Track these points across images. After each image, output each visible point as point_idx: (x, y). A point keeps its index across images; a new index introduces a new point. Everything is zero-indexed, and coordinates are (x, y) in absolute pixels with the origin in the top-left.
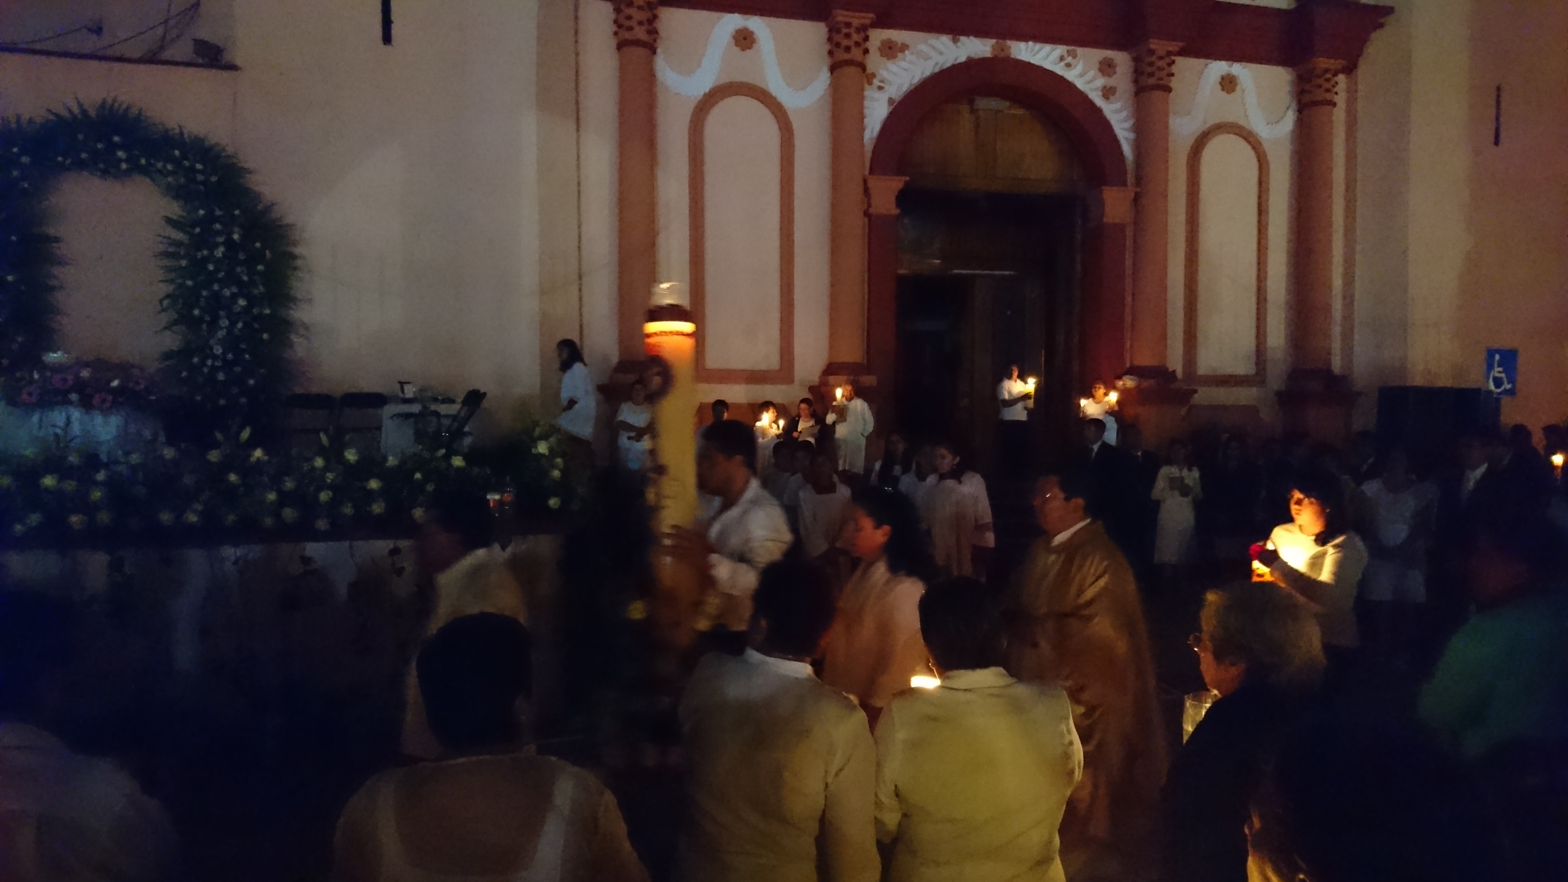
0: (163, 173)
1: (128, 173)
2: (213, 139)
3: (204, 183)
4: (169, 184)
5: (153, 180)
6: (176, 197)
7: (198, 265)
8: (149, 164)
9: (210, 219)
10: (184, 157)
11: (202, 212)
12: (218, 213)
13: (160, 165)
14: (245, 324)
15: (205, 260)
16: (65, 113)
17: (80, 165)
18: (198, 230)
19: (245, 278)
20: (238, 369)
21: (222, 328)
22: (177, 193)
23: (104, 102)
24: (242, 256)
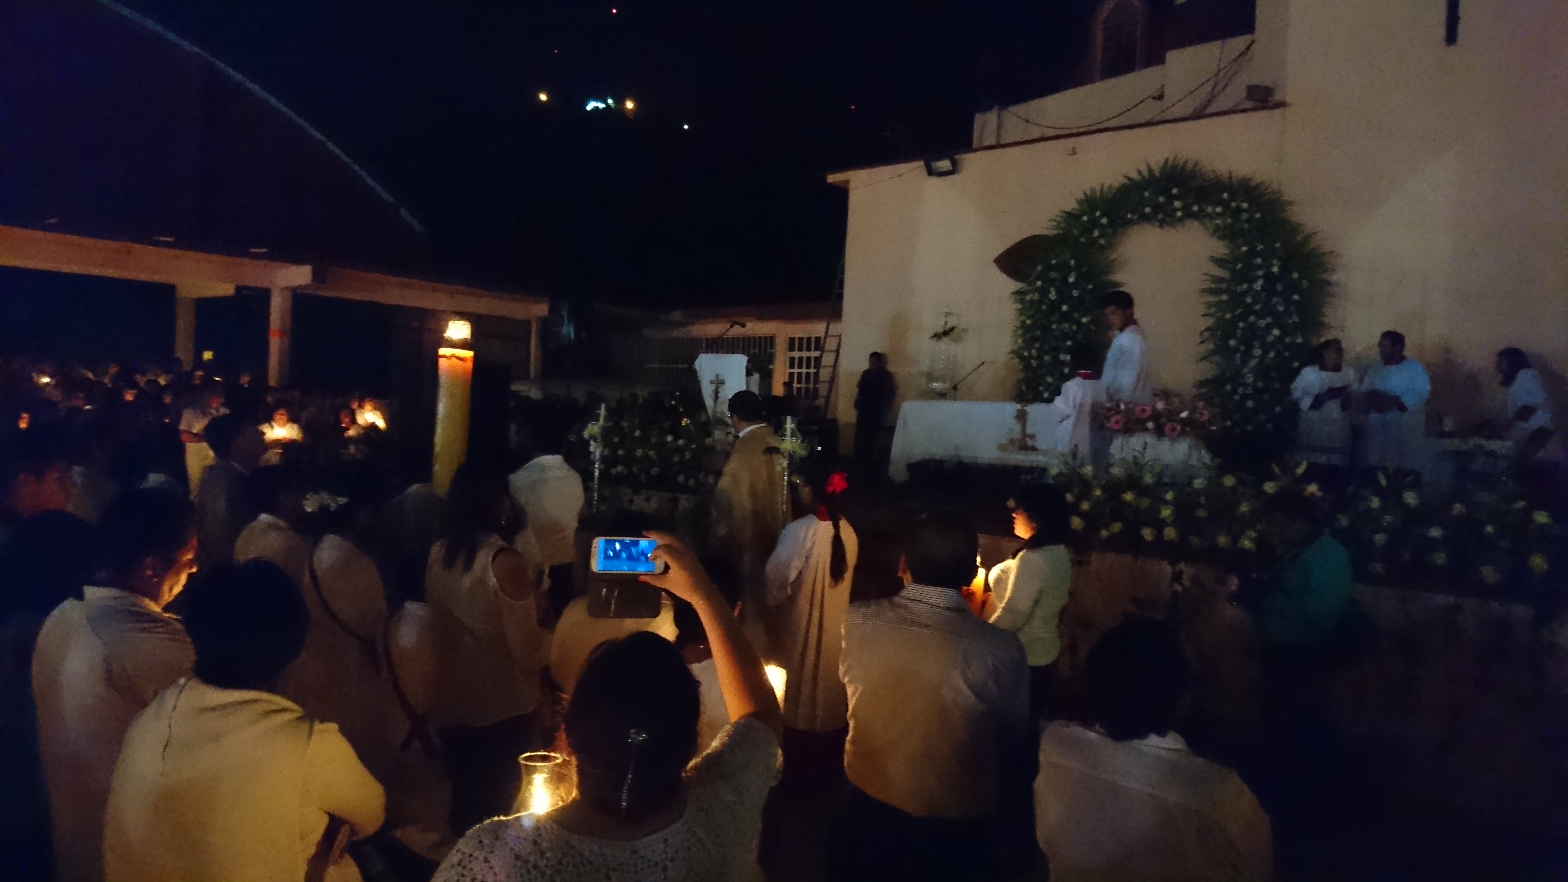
0: (1211, 217)
1: (1180, 220)
2: (1258, 179)
3: (1248, 221)
4: (1217, 225)
5: (1203, 224)
6: (1222, 238)
7: (1237, 299)
8: (1201, 210)
9: (1252, 253)
10: (1232, 198)
11: (1244, 249)
12: (1260, 247)
13: (1209, 209)
14: (1278, 353)
15: (1244, 294)
16: (1134, 175)
17: (1145, 218)
18: (1240, 266)
19: (1281, 309)
20: (1266, 397)
21: (1255, 357)
24: (1279, 287)
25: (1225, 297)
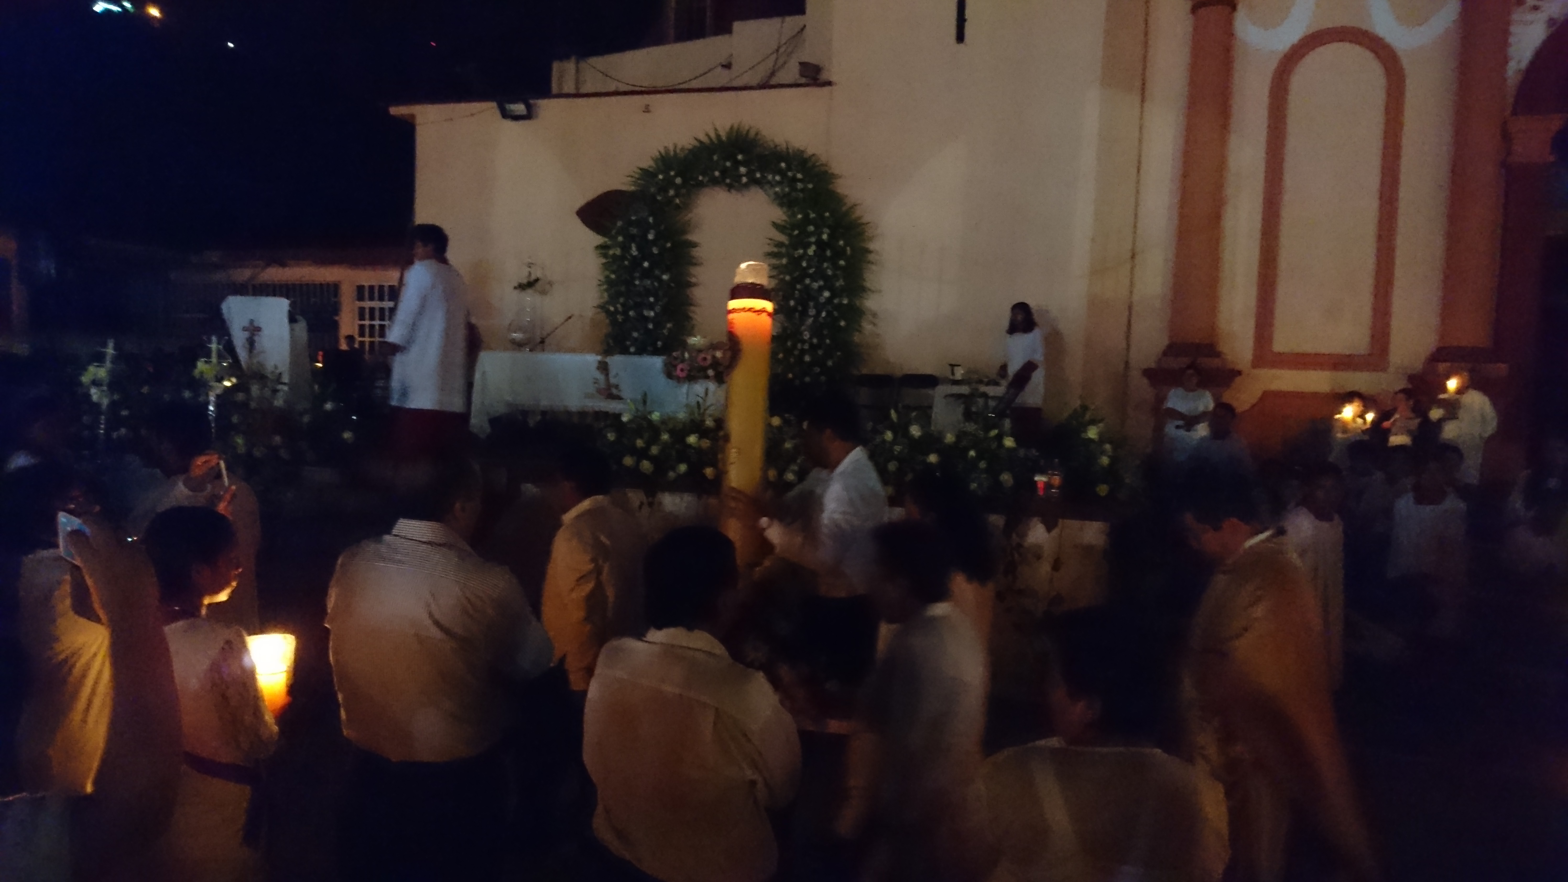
0: (772, 185)
1: (746, 186)
2: (810, 151)
3: (802, 190)
4: (776, 193)
5: (765, 191)
6: (781, 205)
7: (795, 262)
8: (763, 177)
9: (807, 221)
10: (789, 168)
11: (800, 216)
12: (812, 215)
13: (770, 177)
14: (829, 314)
15: (801, 257)
16: (705, 139)
17: (715, 182)
18: (796, 232)
19: (830, 272)
20: (820, 352)
21: (810, 316)
22: (784, 201)
23: (732, 128)
24: (828, 253)
25: (784, 261)
